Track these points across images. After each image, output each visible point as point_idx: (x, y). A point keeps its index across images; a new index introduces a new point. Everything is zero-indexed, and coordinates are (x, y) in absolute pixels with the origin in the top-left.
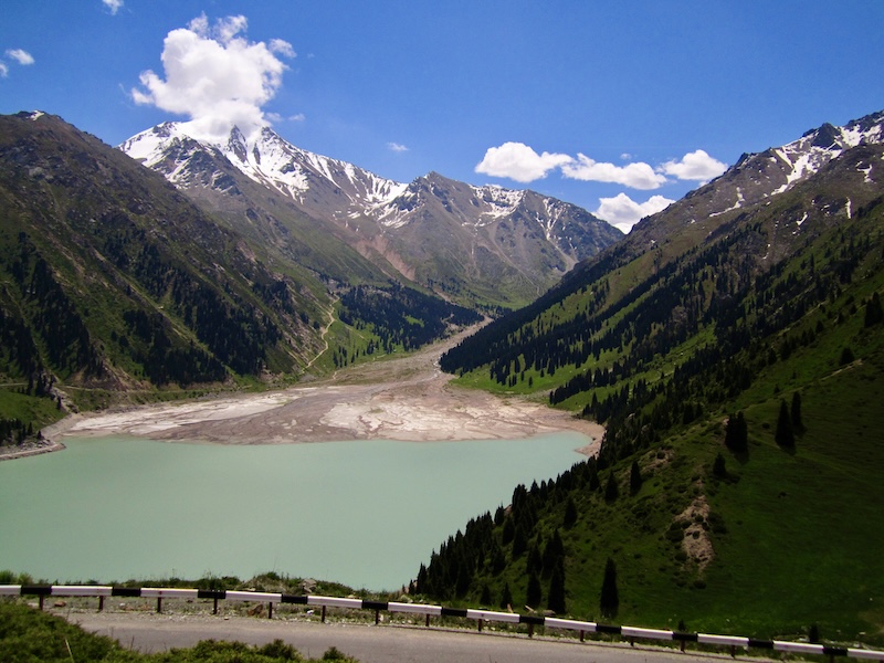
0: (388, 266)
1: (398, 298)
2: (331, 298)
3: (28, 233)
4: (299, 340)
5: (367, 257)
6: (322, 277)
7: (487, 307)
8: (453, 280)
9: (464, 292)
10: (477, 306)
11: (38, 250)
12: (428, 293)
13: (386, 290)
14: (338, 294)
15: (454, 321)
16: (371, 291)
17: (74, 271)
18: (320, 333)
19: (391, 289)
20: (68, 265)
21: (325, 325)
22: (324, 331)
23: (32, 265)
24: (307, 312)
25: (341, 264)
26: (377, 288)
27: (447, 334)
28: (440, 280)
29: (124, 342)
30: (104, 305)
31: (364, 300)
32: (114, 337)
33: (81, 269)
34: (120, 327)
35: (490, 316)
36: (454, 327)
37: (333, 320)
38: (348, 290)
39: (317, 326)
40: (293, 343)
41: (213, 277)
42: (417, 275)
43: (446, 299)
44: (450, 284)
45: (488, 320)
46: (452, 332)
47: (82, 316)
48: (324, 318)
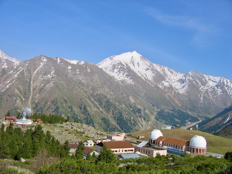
0: (174, 102)
1: (174, 113)
2: (154, 112)
3: (82, 99)
4: (142, 126)
5: (168, 99)
6: (153, 106)
7: (202, 117)
8: (194, 107)
9: (196, 111)
10: (199, 116)
11: (84, 103)
12: (184, 111)
13: (171, 110)
14: (157, 111)
15: (190, 121)
16: (167, 111)
17: (91, 107)
18: (149, 123)
19: (172, 110)
20: (90, 106)
21: (150, 121)
22: (150, 122)
23: (83, 106)
24: (146, 117)
25: (159, 101)
26: (168, 110)
27: (186, 125)
28: (190, 107)
29: (101, 125)
30: (97, 116)
31: (164, 113)
32: (99, 123)
33: (93, 107)
34: (100, 121)
35: (202, 120)
36: (189, 123)
37: (153, 119)
38: (160, 110)
39: (148, 121)
40: (140, 126)
41: (122, 108)
42: (182, 106)
43: (190, 113)
44: (192, 108)
45: (201, 121)
46: (188, 124)
47: (93, 118)
48: (151, 119)
